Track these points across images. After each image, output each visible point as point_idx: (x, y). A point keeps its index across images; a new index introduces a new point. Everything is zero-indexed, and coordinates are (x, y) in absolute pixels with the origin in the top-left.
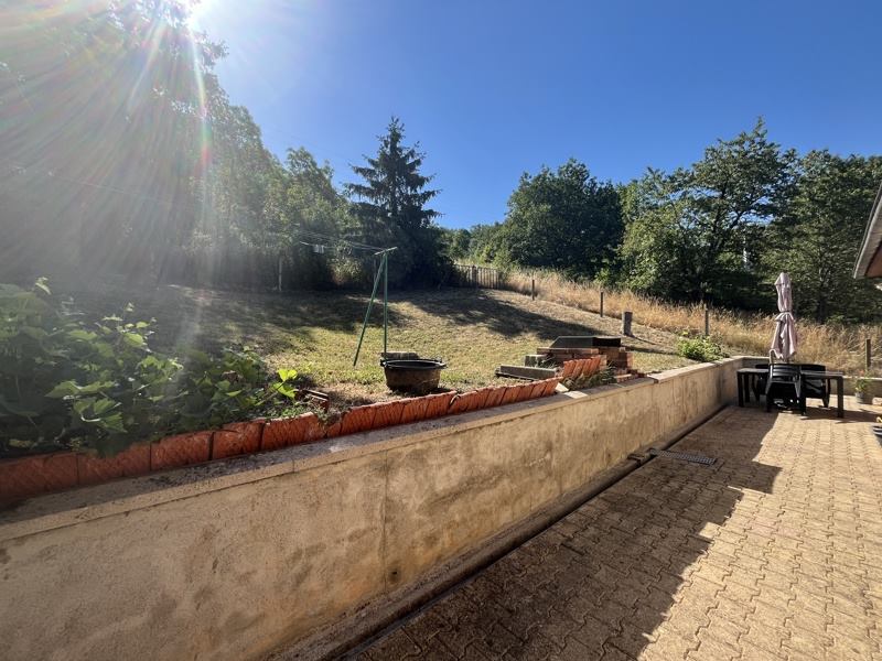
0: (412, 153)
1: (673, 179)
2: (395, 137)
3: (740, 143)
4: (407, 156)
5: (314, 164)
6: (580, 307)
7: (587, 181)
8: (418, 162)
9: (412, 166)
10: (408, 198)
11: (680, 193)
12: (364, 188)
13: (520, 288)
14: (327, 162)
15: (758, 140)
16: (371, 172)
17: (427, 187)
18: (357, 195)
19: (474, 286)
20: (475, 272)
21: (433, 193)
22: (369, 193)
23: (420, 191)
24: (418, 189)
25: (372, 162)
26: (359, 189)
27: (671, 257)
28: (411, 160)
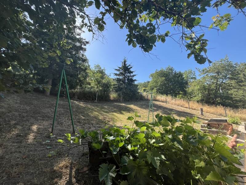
0: (130, 65)
1: (203, 71)
2: (125, 62)
3: (221, 61)
4: (128, 66)
5: (101, 68)
6: (181, 106)
7: (174, 71)
8: (131, 67)
9: (130, 69)
10: (129, 76)
11: (206, 74)
12: (118, 74)
13: (160, 100)
14: (104, 68)
15: (226, 60)
16: (119, 70)
17: (134, 74)
18: (116, 76)
19: (148, 100)
20: (148, 96)
21: (135, 75)
22: (119, 75)
23: (132, 74)
24: (131, 74)
25: (119, 68)
26: (116, 74)
27: (206, 92)
28: (129, 67)
